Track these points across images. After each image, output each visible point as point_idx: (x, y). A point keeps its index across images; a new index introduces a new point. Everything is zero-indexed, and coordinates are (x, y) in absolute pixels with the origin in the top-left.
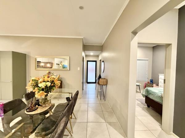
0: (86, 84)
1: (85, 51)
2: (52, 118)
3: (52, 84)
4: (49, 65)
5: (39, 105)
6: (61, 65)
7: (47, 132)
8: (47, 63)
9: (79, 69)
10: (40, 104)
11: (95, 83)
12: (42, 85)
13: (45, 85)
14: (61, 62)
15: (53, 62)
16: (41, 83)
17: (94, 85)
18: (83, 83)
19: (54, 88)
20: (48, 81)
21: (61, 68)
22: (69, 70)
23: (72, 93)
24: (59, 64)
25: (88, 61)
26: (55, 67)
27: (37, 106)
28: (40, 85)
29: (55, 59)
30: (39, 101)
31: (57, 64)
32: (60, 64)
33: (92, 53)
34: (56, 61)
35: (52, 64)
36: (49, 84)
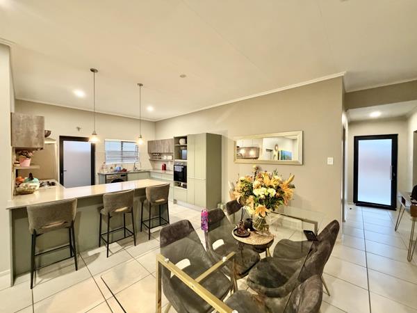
0: (353, 206)
1: (350, 110)
2: (274, 265)
3: (278, 194)
4: (252, 153)
5: (252, 230)
6: (275, 153)
7: (270, 290)
8: (249, 149)
9: (330, 161)
10: (255, 228)
11: (393, 207)
12: (260, 192)
13: (267, 194)
14: (276, 145)
15: (260, 147)
16: (258, 188)
17: (388, 213)
18: (343, 201)
19: (281, 202)
20: (271, 187)
21: (276, 158)
22: (301, 163)
23: (316, 224)
24: (271, 151)
25: (357, 139)
26: (264, 156)
27: (249, 230)
28: (256, 192)
29: (264, 139)
30: (252, 222)
31: (267, 150)
32: (274, 151)
33: (375, 113)
34: (266, 143)
35: (258, 150)
36: (273, 192)
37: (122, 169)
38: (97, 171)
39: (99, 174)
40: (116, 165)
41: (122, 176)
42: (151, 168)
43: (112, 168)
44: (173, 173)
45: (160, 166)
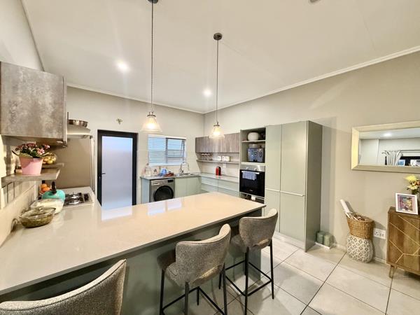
37: (168, 173)
38: (139, 175)
39: (141, 178)
40: (160, 167)
41: (169, 181)
42: (199, 171)
43: (155, 171)
44: (238, 181)
45: (213, 169)
